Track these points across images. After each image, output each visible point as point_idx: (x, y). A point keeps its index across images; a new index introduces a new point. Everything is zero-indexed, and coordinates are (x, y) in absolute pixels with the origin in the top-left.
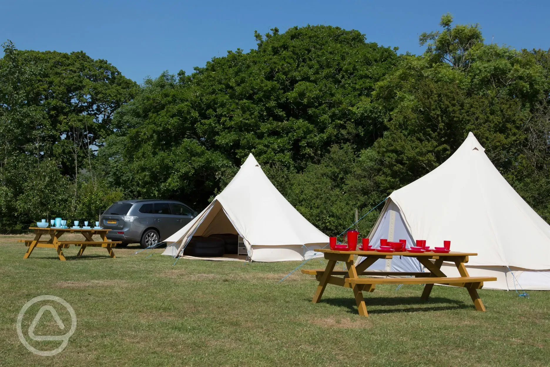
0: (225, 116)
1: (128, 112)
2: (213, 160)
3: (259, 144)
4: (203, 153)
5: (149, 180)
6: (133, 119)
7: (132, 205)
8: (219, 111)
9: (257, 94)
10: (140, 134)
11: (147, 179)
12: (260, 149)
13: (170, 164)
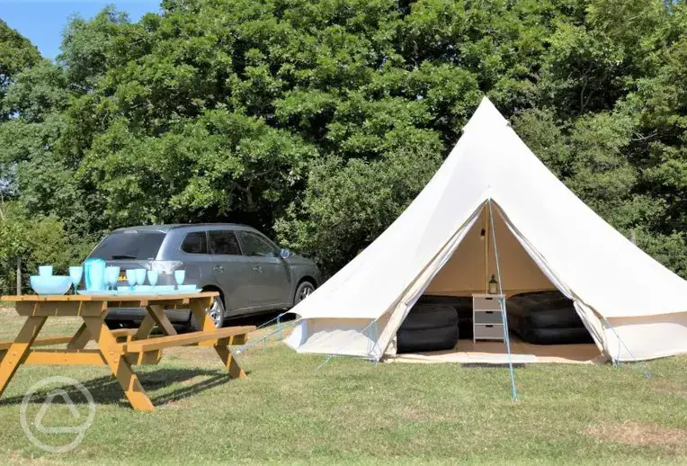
0: (288, 61)
1: (43, 78)
2: (283, 145)
3: (378, 110)
4: (260, 131)
5: (139, 191)
6: (53, 90)
7: (164, 235)
8: (275, 50)
9: (352, 15)
10: (95, 107)
11: (134, 189)
12: (382, 121)
13: (191, 156)
